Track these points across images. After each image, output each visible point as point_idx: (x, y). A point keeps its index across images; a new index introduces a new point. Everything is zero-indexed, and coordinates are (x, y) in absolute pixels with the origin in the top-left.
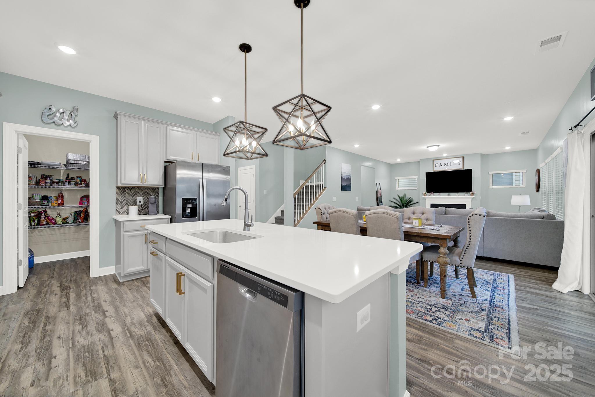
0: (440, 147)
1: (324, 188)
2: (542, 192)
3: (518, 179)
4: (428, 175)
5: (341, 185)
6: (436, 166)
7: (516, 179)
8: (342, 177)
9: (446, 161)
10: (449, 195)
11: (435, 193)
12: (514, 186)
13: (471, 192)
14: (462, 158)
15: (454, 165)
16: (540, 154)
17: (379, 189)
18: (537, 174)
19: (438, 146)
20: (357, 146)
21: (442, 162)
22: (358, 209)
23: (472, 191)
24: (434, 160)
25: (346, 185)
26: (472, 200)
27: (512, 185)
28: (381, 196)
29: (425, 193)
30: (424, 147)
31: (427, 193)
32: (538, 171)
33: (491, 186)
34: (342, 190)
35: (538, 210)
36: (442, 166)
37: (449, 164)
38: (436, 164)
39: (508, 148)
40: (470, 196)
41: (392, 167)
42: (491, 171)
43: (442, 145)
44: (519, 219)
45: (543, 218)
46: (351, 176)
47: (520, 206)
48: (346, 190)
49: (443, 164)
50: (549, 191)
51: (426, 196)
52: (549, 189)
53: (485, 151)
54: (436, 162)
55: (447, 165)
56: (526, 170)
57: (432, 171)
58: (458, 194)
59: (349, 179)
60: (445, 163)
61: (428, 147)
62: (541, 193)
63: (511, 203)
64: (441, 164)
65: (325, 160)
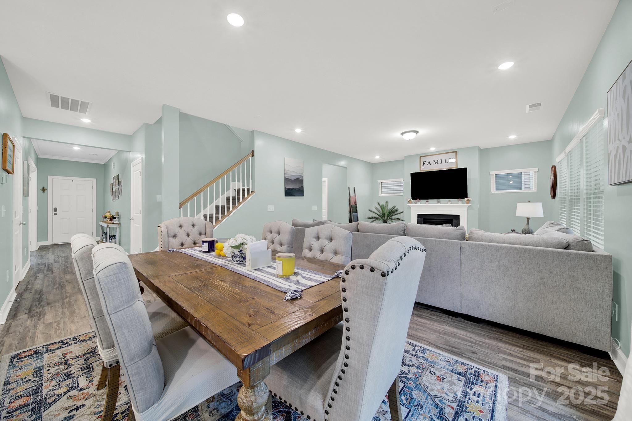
0: (418, 134)
1: (252, 192)
2: (559, 197)
3: (528, 183)
4: (414, 176)
5: (285, 188)
6: (423, 165)
7: (526, 182)
8: (286, 177)
9: (436, 158)
10: (438, 202)
11: (421, 200)
12: (523, 190)
13: (466, 199)
14: (455, 153)
15: (445, 162)
16: (557, 146)
17: (352, 195)
18: (553, 173)
19: (417, 132)
20: (298, 131)
21: (431, 159)
22: (294, 225)
23: (467, 197)
24: (420, 157)
25: (293, 189)
26: (468, 210)
27: (521, 189)
28: (356, 204)
29: (410, 201)
30: (397, 135)
31: (412, 200)
32: (554, 170)
33: (494, 190)
34: (285, 196)
35: (557, 228)
36: (430, 164)
37: (440, 162)
38: (423, 162)
39: (512, 137)
40: (466, 204)
41: (373, 167)
42: (492, 171)
43: (423, 132)
44: (523, 248)
45: (567, 247)
46: (303, 176)
47: (528, 219)
48: (295, 196)
49: (432, 162)
50: (571, 196)
51: (411, 203)
52: (571, 193)
53: (484, 143)
54: (423, 159)
55: (437, 163)
56: (538, 168)
57: (419, 171)
58: (450, 201)
59: (300, 181)
60: (434, 161)
61: (402, 134)
62: (558, 200)
63: (516, 215)
64: (429, 162)
65: (253, 152)
